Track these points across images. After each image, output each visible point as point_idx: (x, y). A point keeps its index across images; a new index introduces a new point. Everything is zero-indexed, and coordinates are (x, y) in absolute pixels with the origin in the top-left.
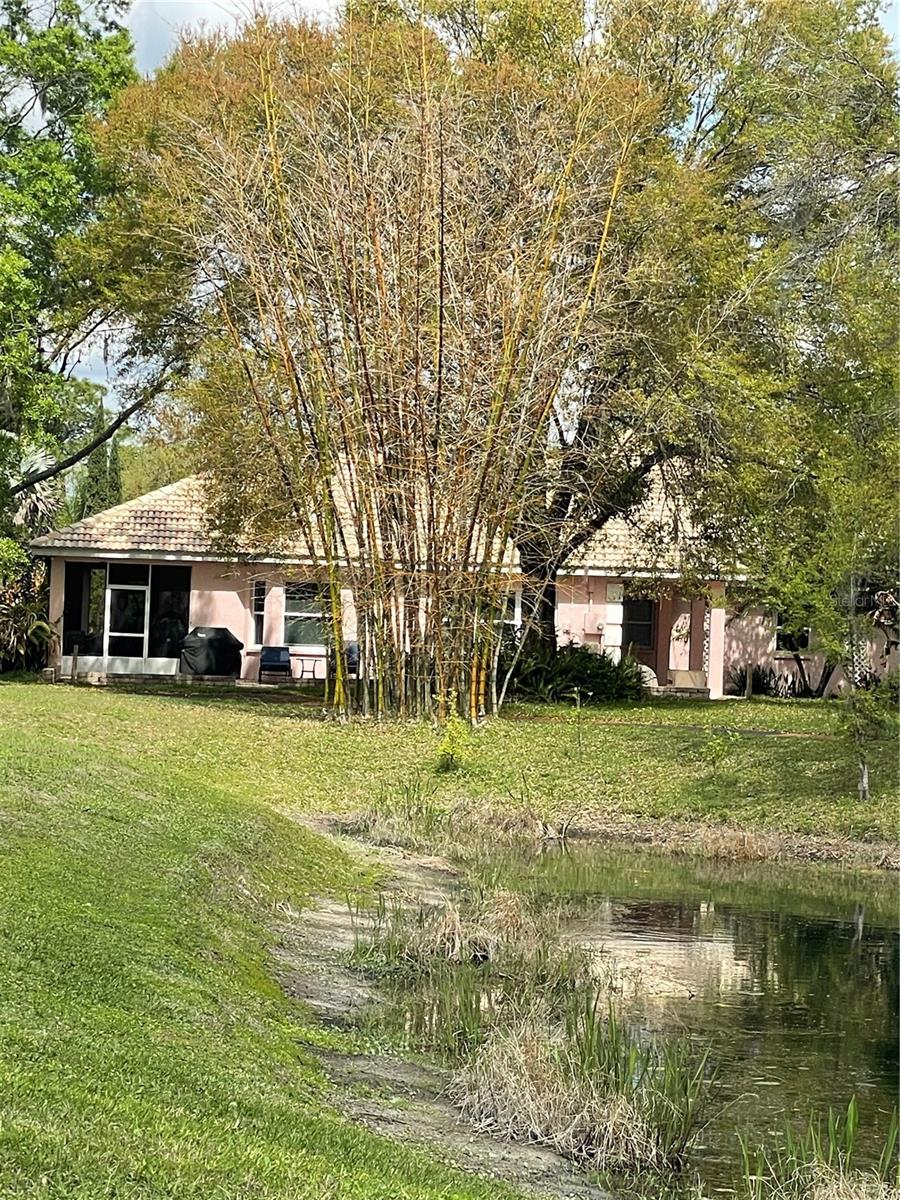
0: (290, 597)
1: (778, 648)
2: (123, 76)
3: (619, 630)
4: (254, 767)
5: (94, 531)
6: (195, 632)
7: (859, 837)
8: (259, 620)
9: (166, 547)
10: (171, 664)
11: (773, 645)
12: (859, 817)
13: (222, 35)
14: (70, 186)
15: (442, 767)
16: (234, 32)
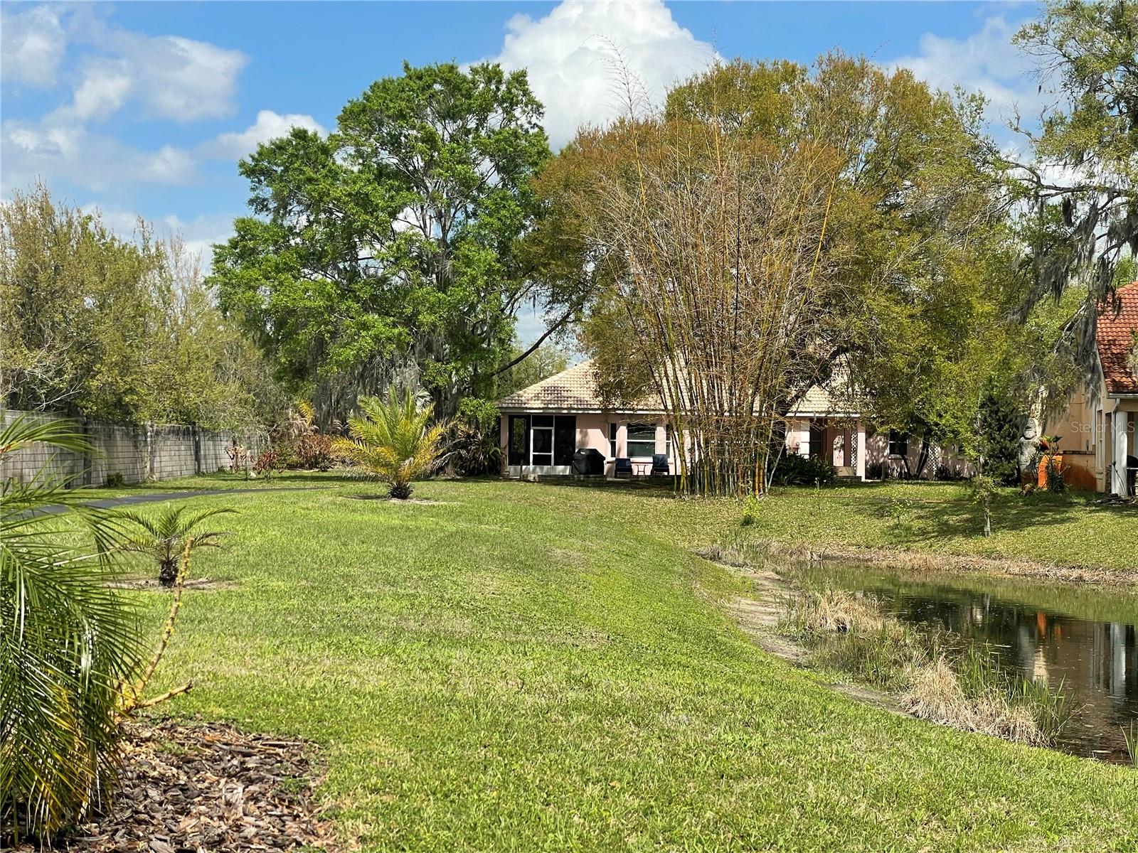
0: (629, 431)
1: (891, 453)
2: (544, 153)
3: (808, 445)
4: (644, 524)
5: (523, 398)
6: (579, 452)
7: (989, 557)
8: (613, 444)
9: (563, 406)
10: (566, 469)
11: (887, 451)
12: (987, 546)
13: (599, 128)
14: (518, 213)
15: (745, 522)
16: (606, 128)
